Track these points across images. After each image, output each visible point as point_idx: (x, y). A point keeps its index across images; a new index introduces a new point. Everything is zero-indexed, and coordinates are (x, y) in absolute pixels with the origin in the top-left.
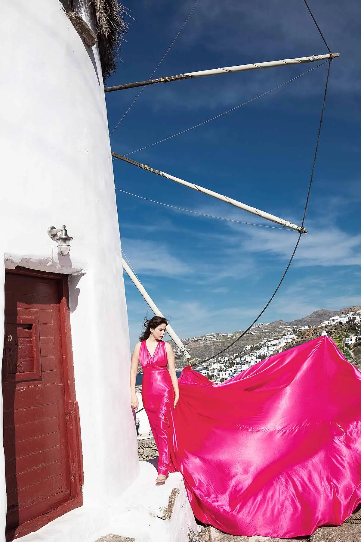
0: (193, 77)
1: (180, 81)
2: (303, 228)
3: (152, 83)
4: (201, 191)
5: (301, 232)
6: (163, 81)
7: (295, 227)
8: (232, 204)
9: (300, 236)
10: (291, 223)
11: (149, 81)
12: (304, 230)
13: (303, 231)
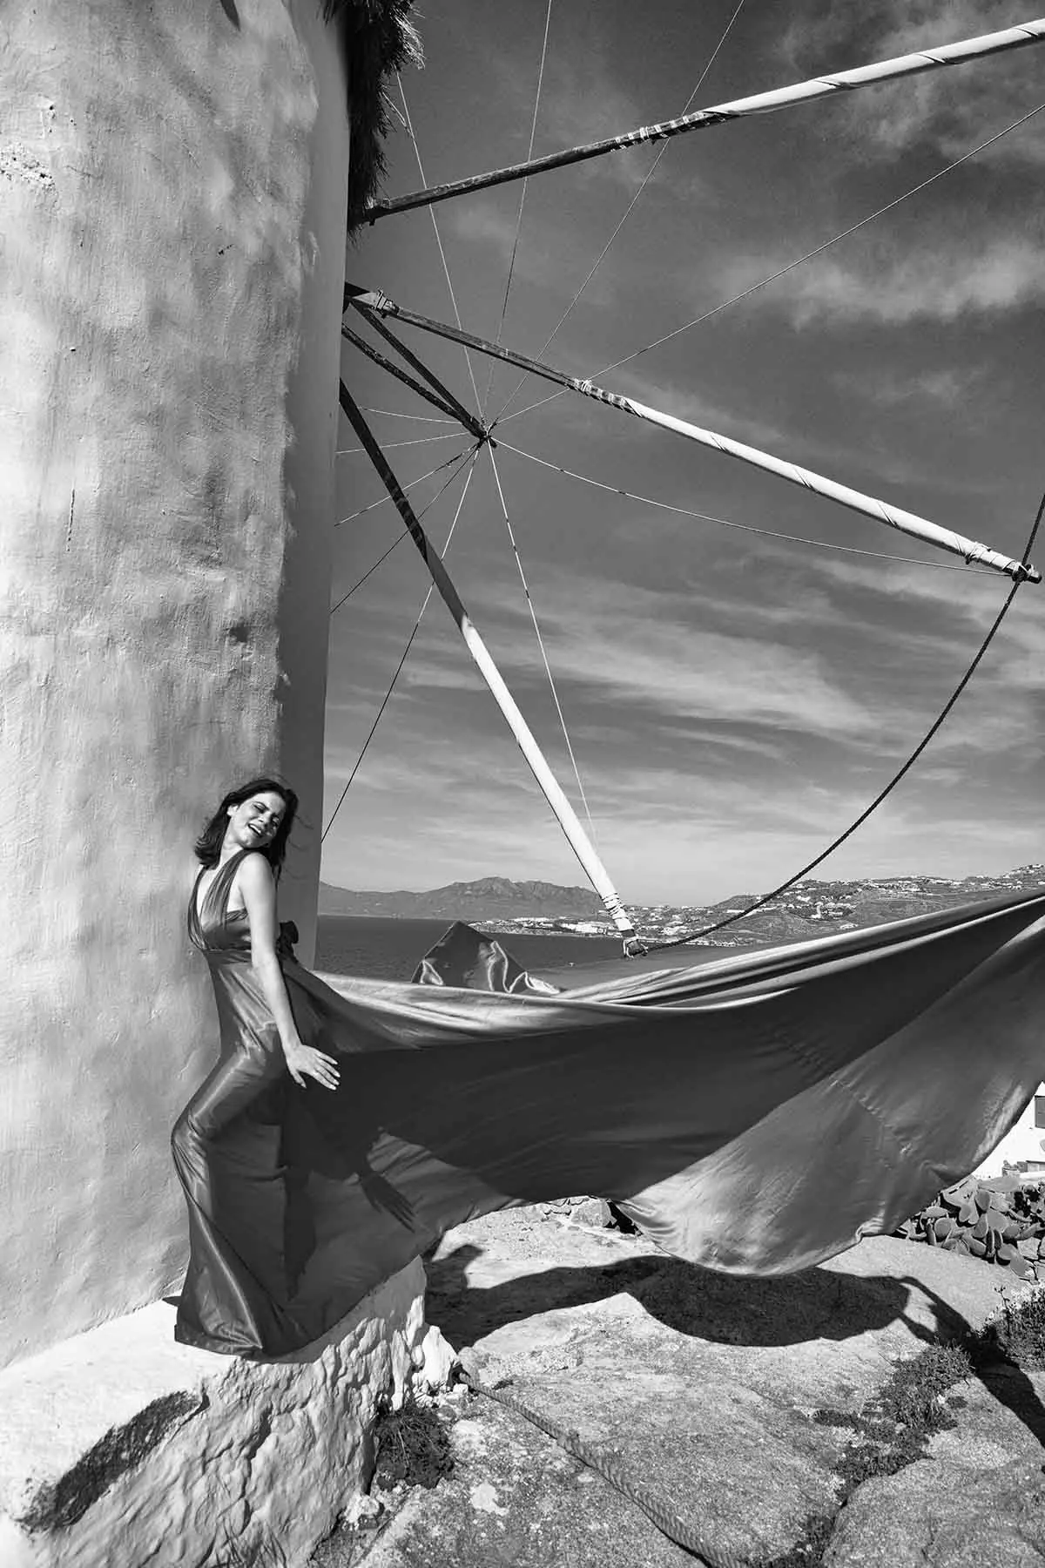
0: (731, 116)
1: (694, 132)
2: (1028, 567)
3: (617, 146)
4: (726, 452)
5: (1019, 577)
6: (646, 138)
7: (1002, 560)
8: (812, 488)
9: (1015, 589)
10: (989, 550)
11: (608, 141)
12: (1032, 572)
13: (1025, 574)
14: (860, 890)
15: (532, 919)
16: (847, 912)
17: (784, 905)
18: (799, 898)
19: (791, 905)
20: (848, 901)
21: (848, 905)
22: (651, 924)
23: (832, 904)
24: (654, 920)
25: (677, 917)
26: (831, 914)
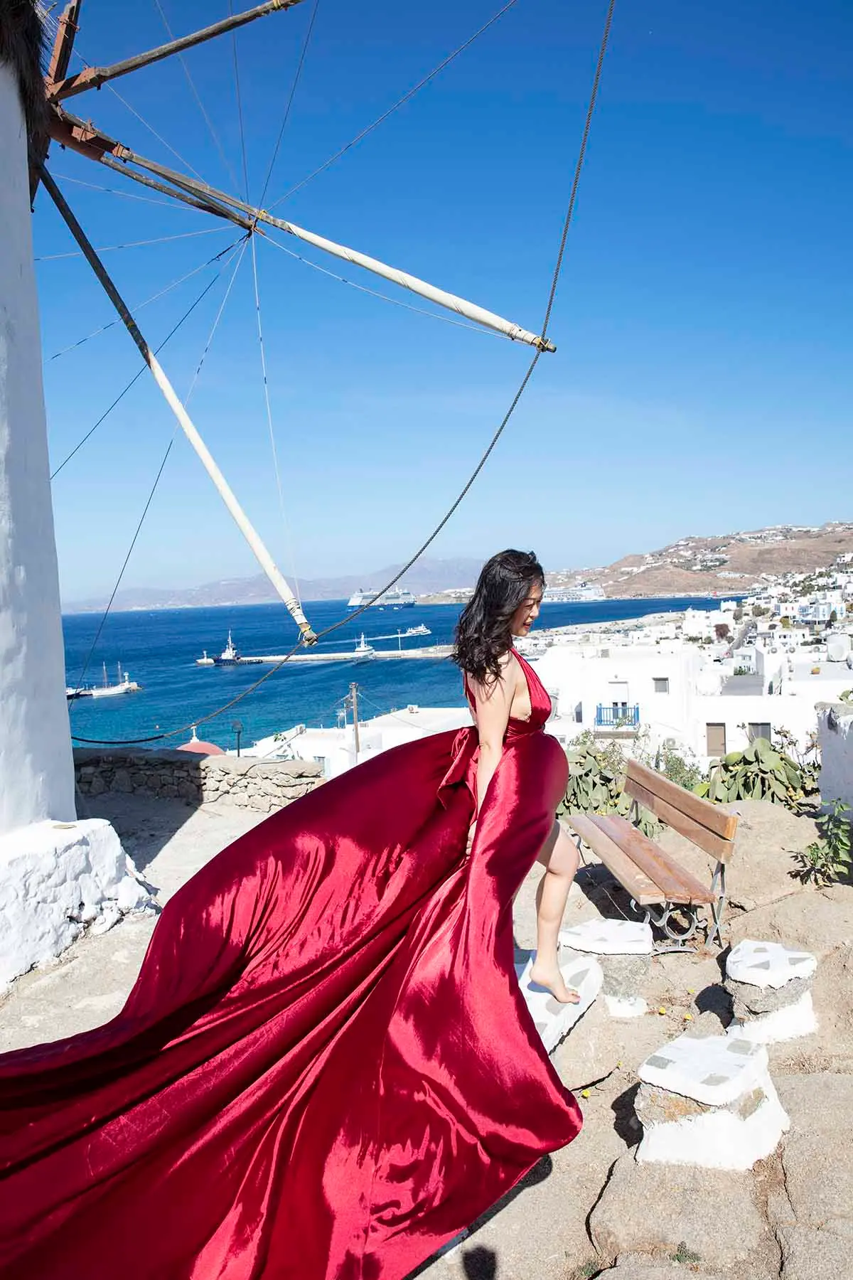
7: (530, 337)
14: (732, 541)
15: (458, 590)
16: (723, 562)
17: (669, 560)
18: (682, 553)
19: (675, 560)
20: (723, 552)
21: (723, 556)
22: (559, 585)
23: (709, 556)
24: (560, 581)
25: (579, 577)
26: (710, 564)
